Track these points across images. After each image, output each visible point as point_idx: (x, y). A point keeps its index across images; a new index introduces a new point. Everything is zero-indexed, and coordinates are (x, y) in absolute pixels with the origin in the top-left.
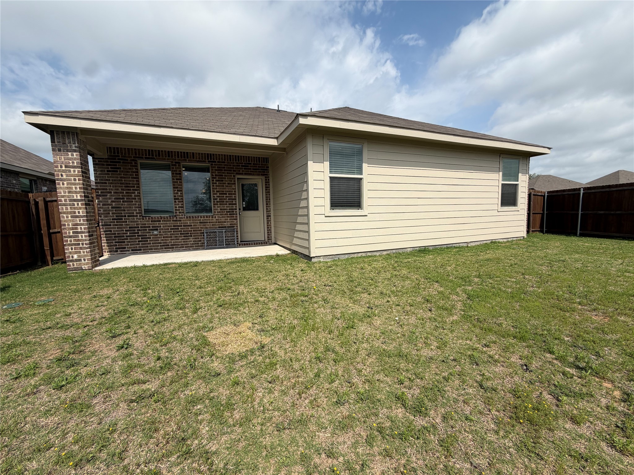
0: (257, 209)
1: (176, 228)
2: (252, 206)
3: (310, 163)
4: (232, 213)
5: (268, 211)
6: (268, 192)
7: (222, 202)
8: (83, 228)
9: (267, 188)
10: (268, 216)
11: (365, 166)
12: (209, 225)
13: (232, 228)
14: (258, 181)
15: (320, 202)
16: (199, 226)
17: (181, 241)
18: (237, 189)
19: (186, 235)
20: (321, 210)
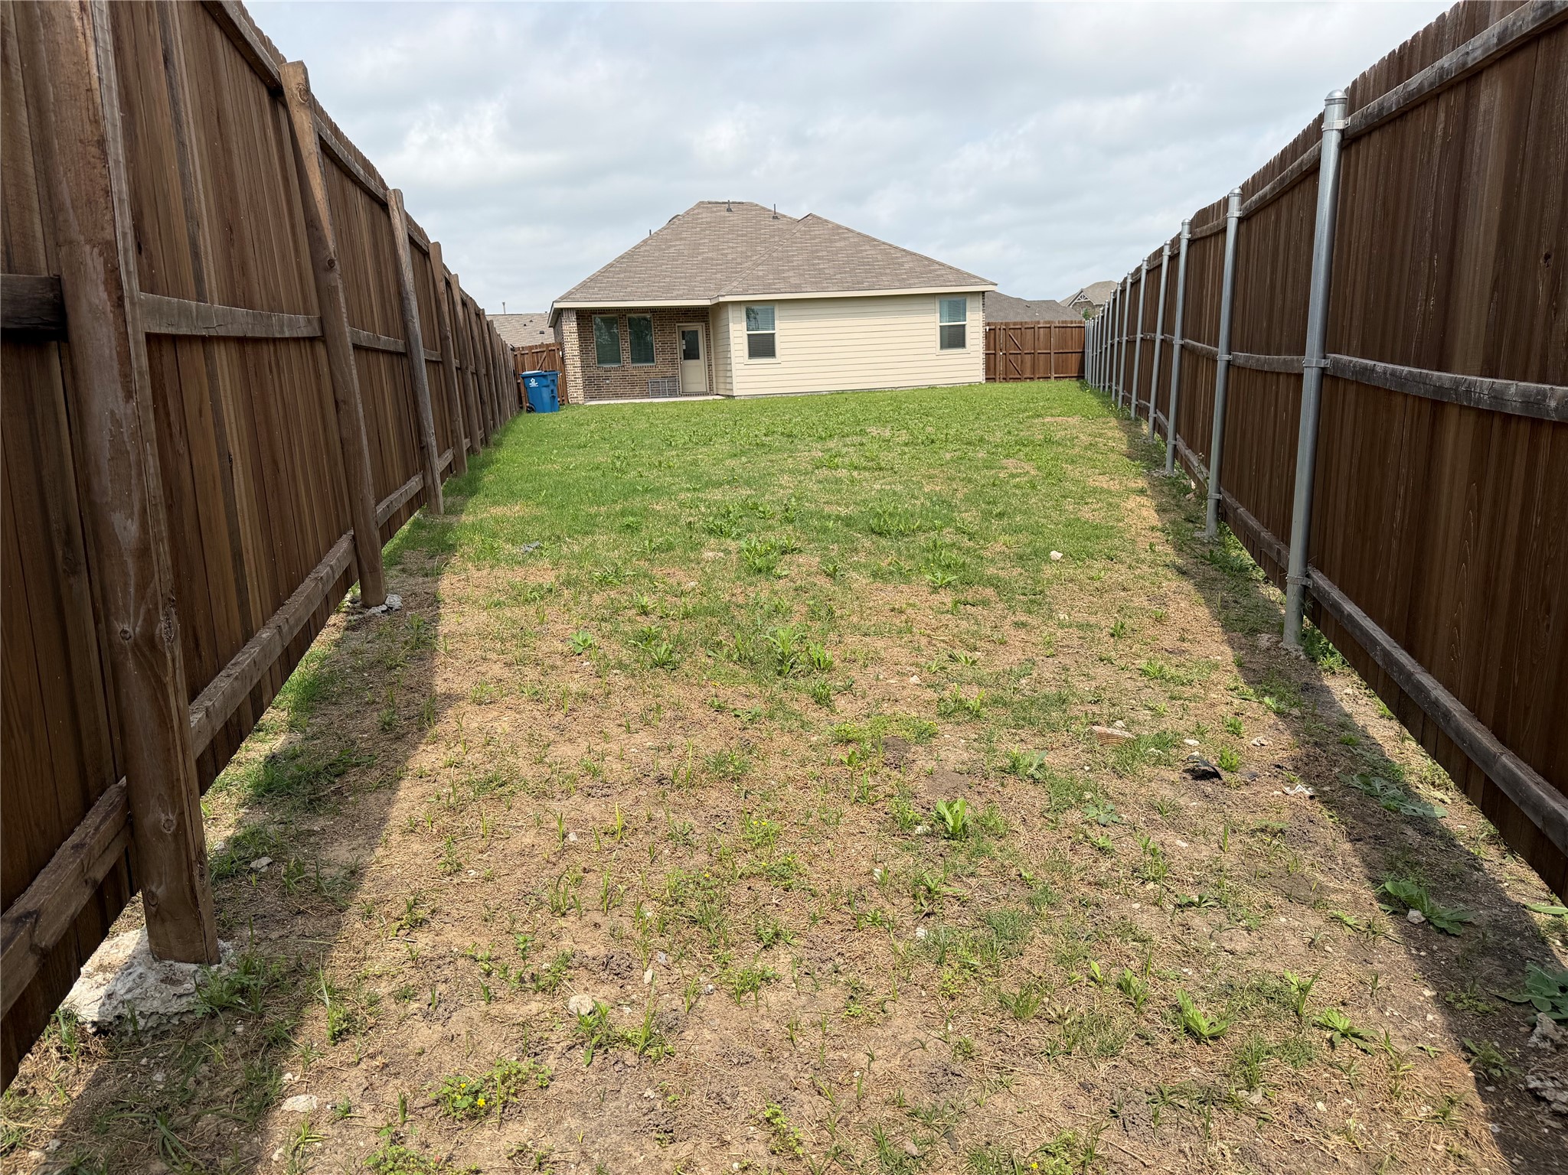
0: (698, 358)
1: (624, 378)
2: (691, 354)
3: (731, 325)
4: (673, 362)
5: (709, 360)
6: (708, 340)
7: (663, 351)
8: (579, 375)
9: (708, 335)
10: (710, 365)
11: (777, 322)
12: (652, 375)
13: (673, 379)
14: (699, 327)
15: (740, 353)
16: (644, 376)
17: (628, 390)
18: (678, 336)
19: (633, 385)
20: (741, 360)
